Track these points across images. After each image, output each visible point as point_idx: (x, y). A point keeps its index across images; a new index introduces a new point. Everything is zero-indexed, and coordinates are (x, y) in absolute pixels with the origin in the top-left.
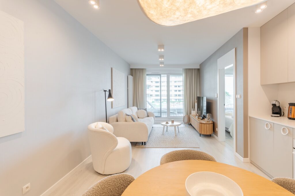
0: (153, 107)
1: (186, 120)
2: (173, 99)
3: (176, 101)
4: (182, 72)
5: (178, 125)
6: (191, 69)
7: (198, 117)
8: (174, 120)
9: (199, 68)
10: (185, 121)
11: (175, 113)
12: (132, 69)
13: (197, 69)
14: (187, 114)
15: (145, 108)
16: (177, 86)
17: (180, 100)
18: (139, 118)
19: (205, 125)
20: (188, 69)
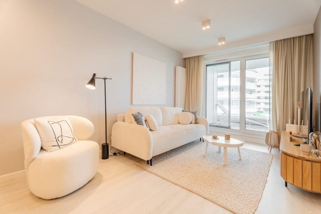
4: (268, 52)
7: (291, 138)
8: (229, 135)
12: (185, 59)
15: (195, 111)
18: (179, 123)
19: (297, 161)
20: (281, 40)
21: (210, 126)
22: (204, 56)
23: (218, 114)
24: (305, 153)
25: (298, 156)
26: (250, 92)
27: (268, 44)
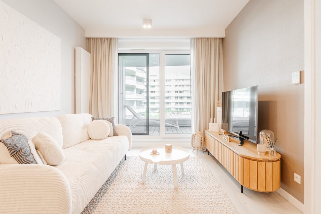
0: (136, 117)
1: (198, 143)
2: (173, 108)
3: (177, 110)
4: (189, 48)
5: (181, 162)
6: (208, 38)
7: (230, 139)
8: (171, 146)
9: (223, 36)
10: (195, 145)
11: (176, 128)
12: (88, 39)
13: (220, 38)
14: (200, 131)
15: (111, 117)
16: (179, 92)
17: (181, 109)
18: (90, 139)
19: (261, 165)
20: (201, 38)
21: (132, 135)
22: (119, 40)
23: (127, 118)
24: (262, 154)
25: (263, 159)
26: (139, 92)
27: (189, 40)
